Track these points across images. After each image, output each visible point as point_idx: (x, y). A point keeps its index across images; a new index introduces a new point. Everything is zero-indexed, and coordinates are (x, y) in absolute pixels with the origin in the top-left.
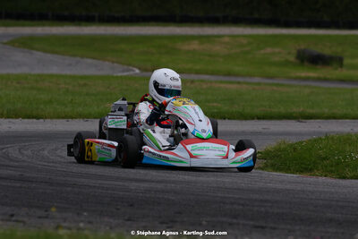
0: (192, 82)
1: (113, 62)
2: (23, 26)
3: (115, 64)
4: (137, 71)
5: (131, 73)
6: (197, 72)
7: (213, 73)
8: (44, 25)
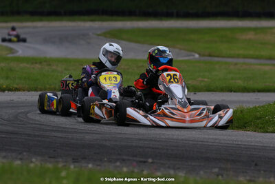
0: (236, 64)
1: (181, 49)
2: (116, 20)
3: (182, 51)
4: (197, 56)
5: (192, 57)
6: (245, 57)
7: (257, 58)
8: (132, 20)
